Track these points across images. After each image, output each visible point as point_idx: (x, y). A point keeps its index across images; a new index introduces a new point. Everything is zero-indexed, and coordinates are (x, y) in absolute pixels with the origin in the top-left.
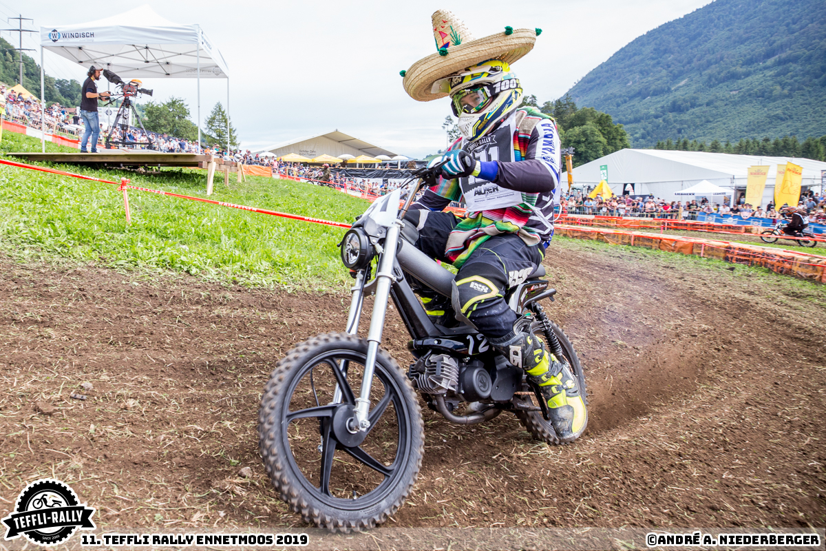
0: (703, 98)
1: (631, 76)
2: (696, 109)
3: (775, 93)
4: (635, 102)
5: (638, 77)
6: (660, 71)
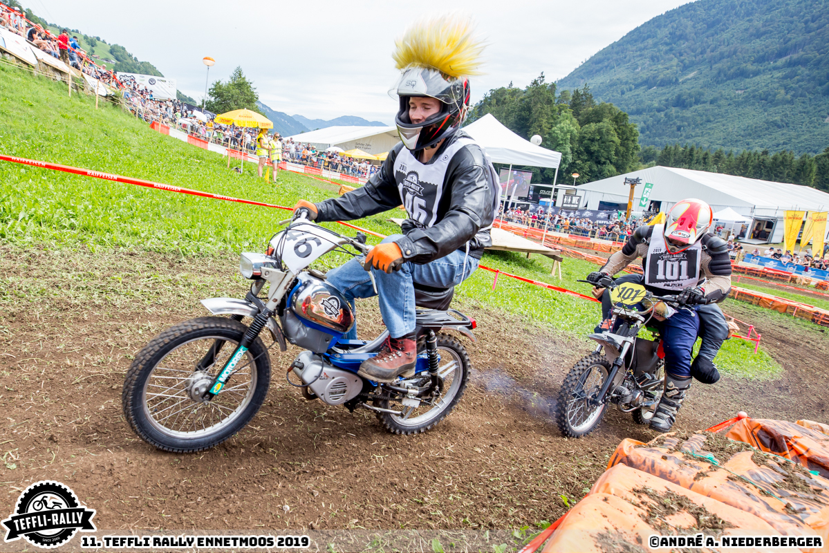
0: (709, 95)
1: (641, 62)
2: (699, 106)
3: (779, 97)
4: (640, 91)
5: (648, 63)
6: (671, 60)
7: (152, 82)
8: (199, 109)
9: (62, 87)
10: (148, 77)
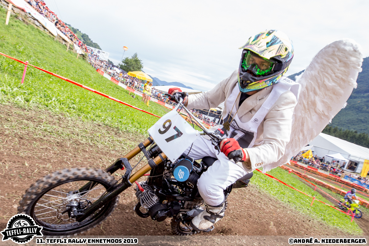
7: (99, 52)
8: (117, 67)
9: (64, 47)
10: (97, 50)
